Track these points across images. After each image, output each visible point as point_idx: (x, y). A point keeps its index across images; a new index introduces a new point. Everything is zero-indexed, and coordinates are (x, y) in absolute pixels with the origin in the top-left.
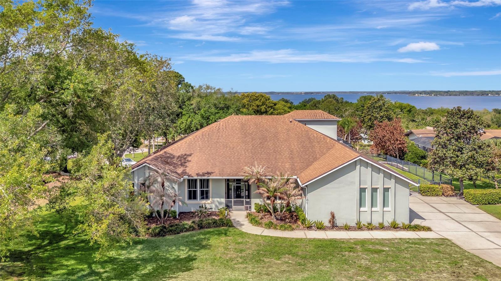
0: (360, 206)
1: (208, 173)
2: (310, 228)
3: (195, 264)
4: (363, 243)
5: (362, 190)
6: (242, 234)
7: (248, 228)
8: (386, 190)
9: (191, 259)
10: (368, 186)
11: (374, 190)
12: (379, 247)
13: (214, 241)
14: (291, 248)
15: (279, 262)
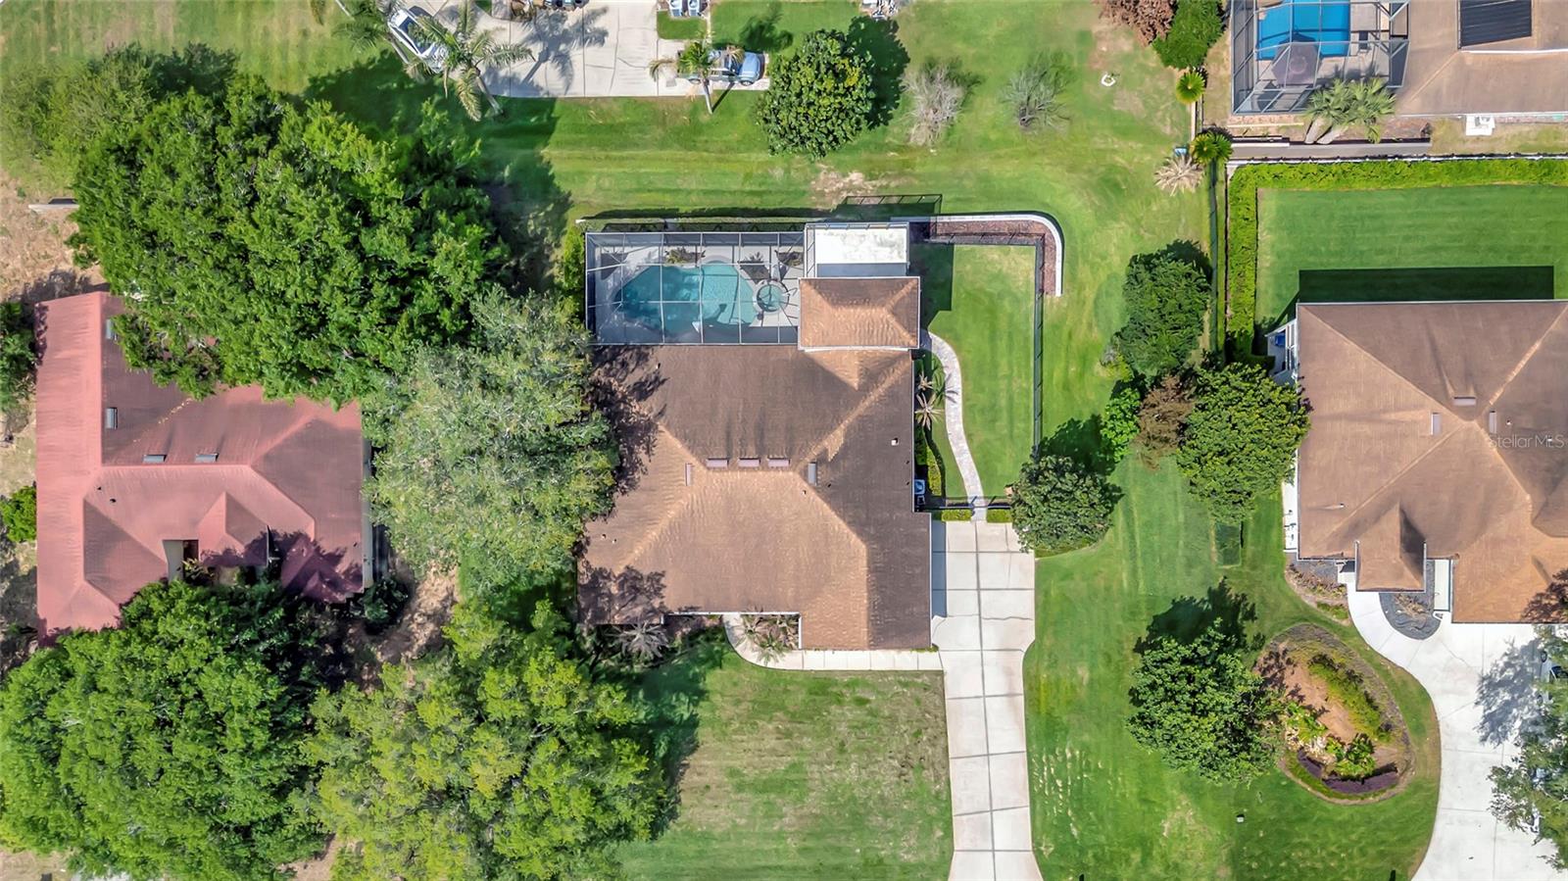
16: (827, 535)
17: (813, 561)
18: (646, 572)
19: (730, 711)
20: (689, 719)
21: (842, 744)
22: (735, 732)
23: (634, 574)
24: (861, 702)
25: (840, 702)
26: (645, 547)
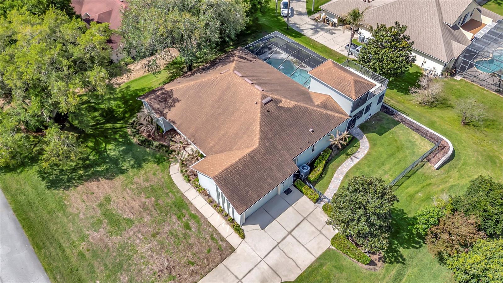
0: (219, 197)
2: (197, 187)
3: (119, 177)
5: (219, 192)
9: (123, 172)
11: (223, 196)
12: (193, 226)
13: (149, 165)
14: (163, 195)
15: (143, 200)
16: (248, 129)
17: (233, 136)
18: (175, 96)
19: (140, 180)
20: (124, 169)
21: (158, 234)
22: (130, 189)
23: (171, 94)
24: (187, 227)
25: (179, 218)
26: (184, 86)
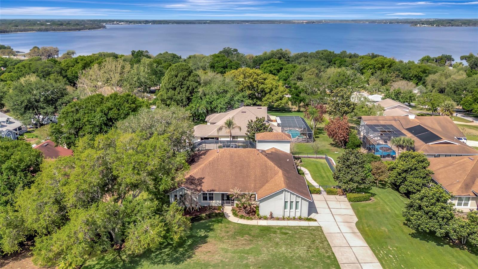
0: (285, 209)
1: (213, 190)
2: (260, 218)
3: (208, 239)
4: (281, 228)
5: (286, 202)
6: (229, 222)
7: (232, 219)
8: (297, 202)
9: (206, 237)
10: (289, 200)
11: (291, 202)
12: (287, 231)
13: (216, 226)
14: (249, 231)
15: (243, 239)
17: (261, 175)
18: (197, 178)
19: (223, 234)
21: (277, 243)
22: (226, 239)
23: (192, 178)
24: (285, 233)
25: (275, 233)
26: (199, 170)
